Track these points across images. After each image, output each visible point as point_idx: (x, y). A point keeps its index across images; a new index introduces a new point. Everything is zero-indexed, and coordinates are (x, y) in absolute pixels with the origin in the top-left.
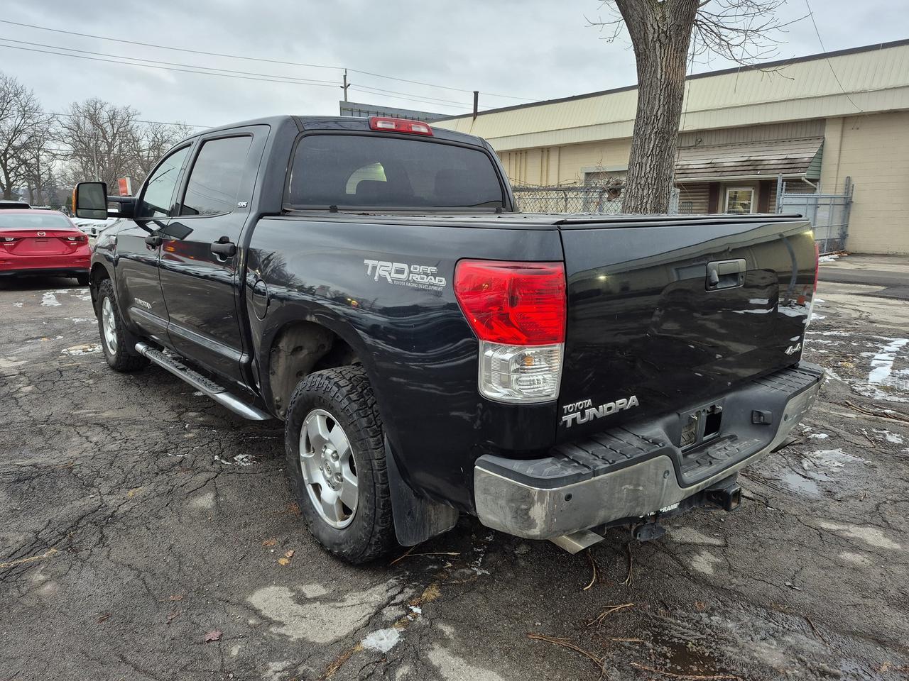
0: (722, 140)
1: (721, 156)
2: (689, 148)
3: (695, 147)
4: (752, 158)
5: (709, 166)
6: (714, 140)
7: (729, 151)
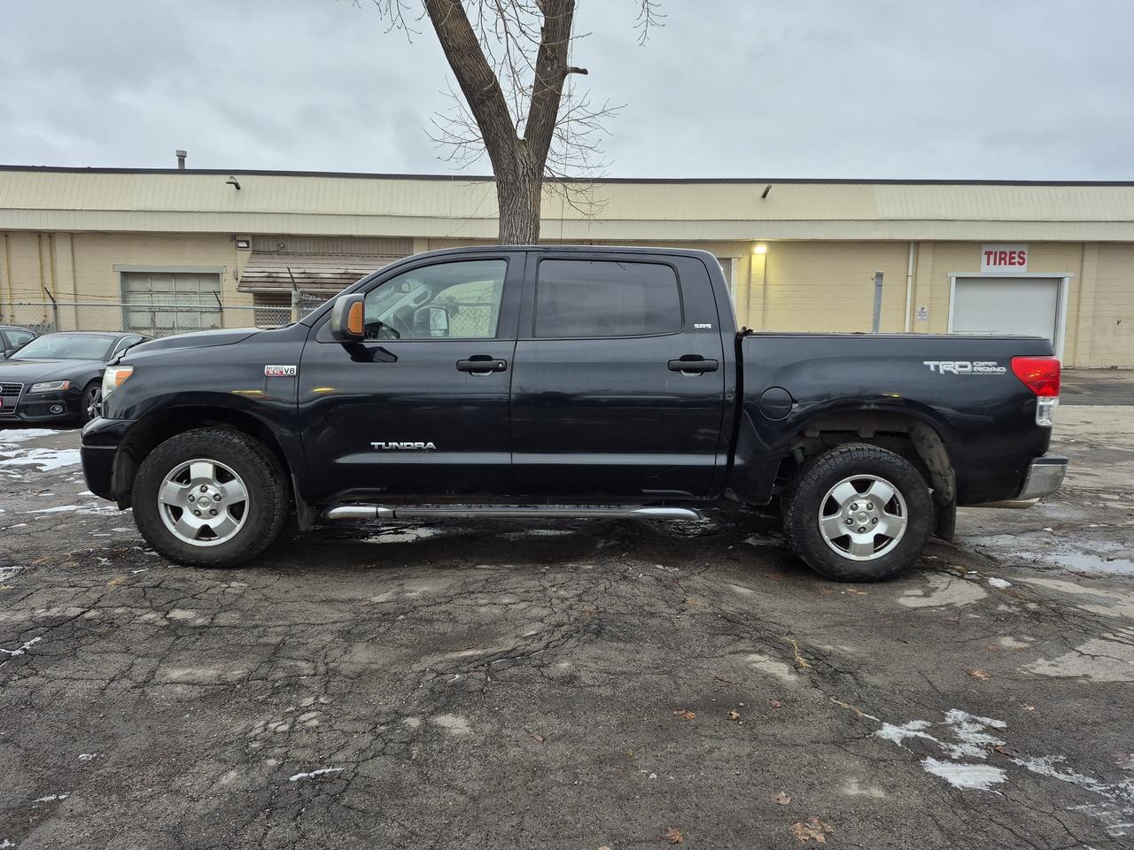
0: (310, 248)
1: (313, 266)
2: (271, 253)
3: (278, 253)
4: (349, 271)
5: (303, 276)
6: (299, 248)
7: (325, 261)
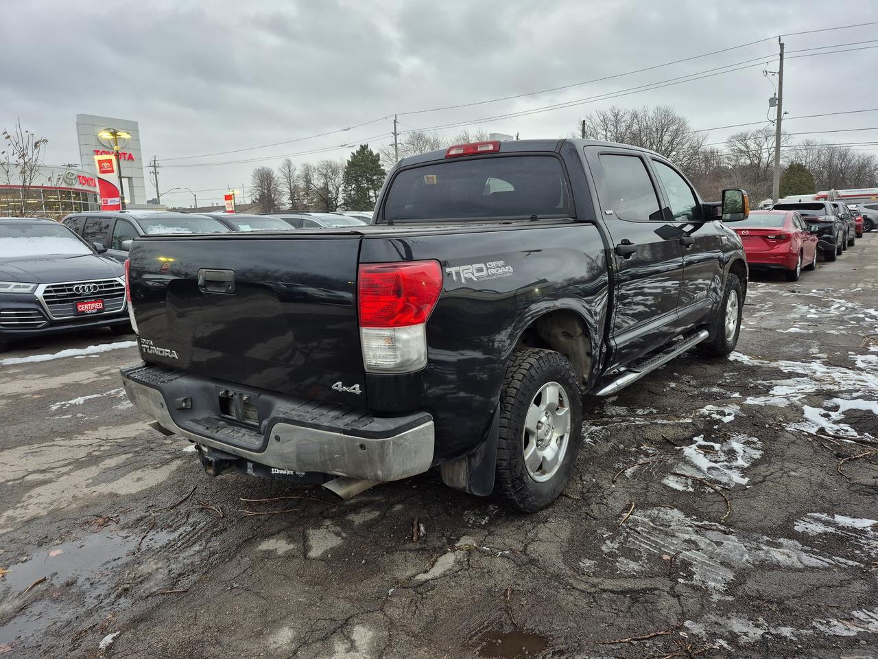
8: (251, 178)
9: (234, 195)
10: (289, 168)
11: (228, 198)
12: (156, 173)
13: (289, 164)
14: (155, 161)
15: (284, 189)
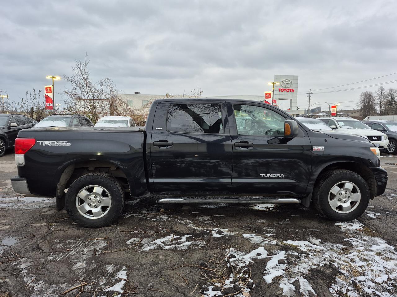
8: (360, 97)
9: (337, 106)
10: (382, 91)
11: (333, 107)
12: (310, 96)
13: (382, 89)
14: (310, 91)
15: (377, 101)
